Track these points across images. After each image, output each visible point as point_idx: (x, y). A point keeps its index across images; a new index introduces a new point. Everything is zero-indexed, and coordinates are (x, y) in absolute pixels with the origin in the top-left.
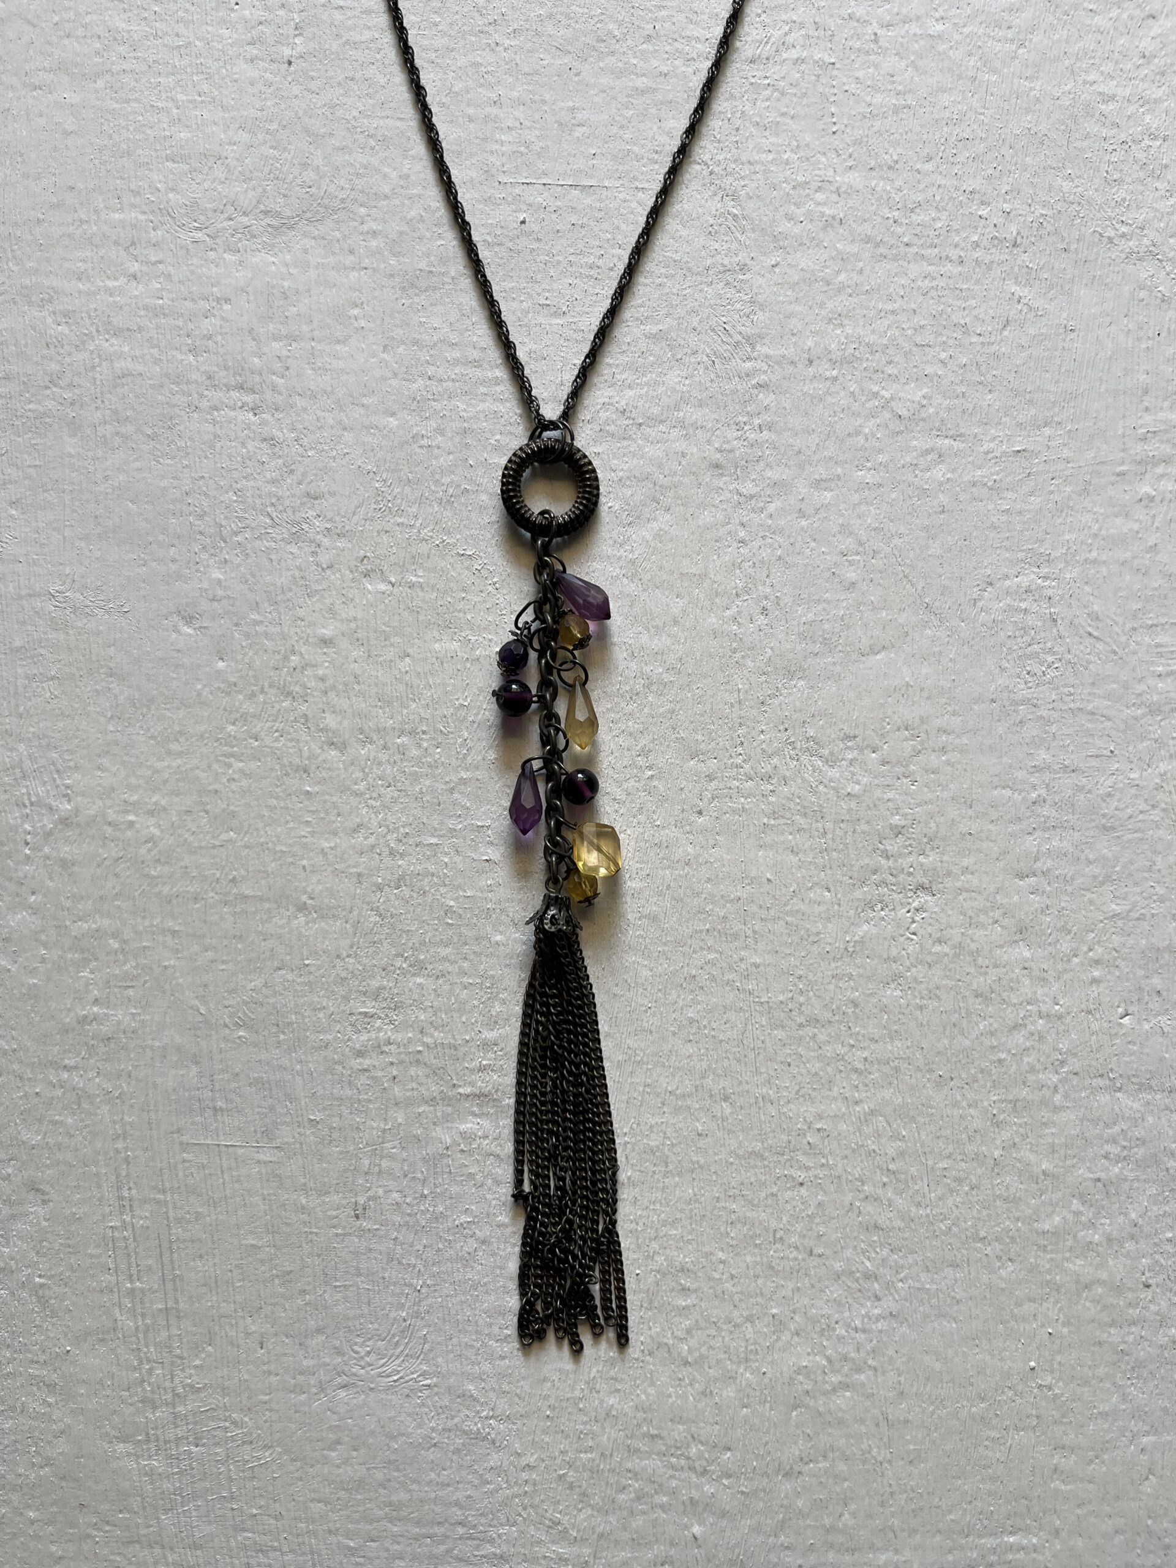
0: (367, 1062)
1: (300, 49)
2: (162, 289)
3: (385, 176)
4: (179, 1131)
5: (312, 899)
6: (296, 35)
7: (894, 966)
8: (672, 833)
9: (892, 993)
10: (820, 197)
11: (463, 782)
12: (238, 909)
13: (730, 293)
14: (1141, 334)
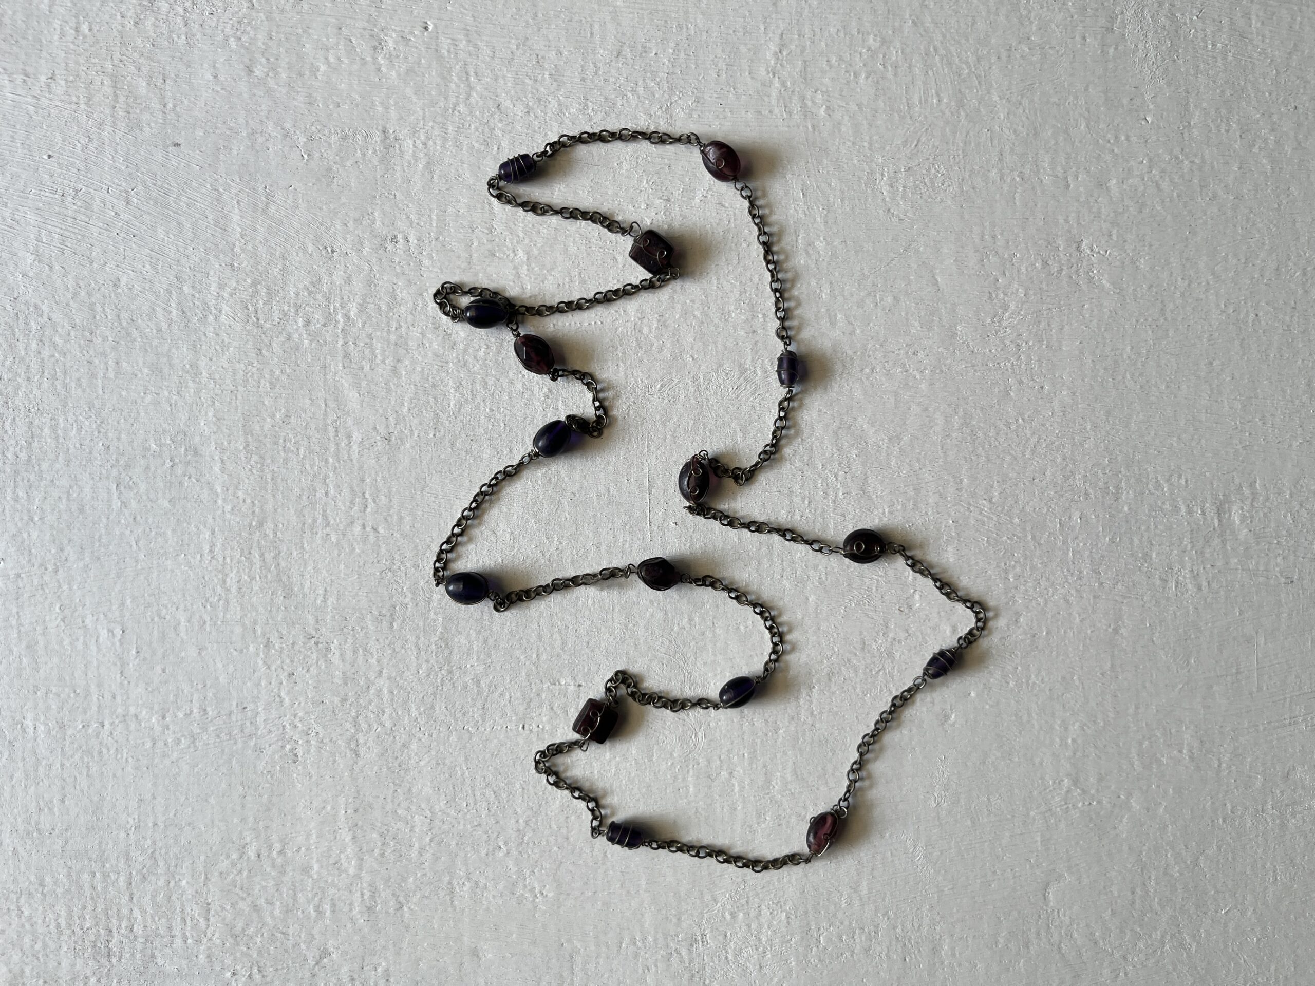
0: (1204, 584)
1: (569, 680)
2: (738, 755)
3: (652, 615)
4: (1251, 694)
5: (1110, 626)
6: (560, 684)
7: (1126, 263)
8: (1056, 404)
9: (1142, 264)
10: (645, 330)
11: (1034, 538)
12: (1119, 670)
13: (713, 386)
14: (721, 116)
